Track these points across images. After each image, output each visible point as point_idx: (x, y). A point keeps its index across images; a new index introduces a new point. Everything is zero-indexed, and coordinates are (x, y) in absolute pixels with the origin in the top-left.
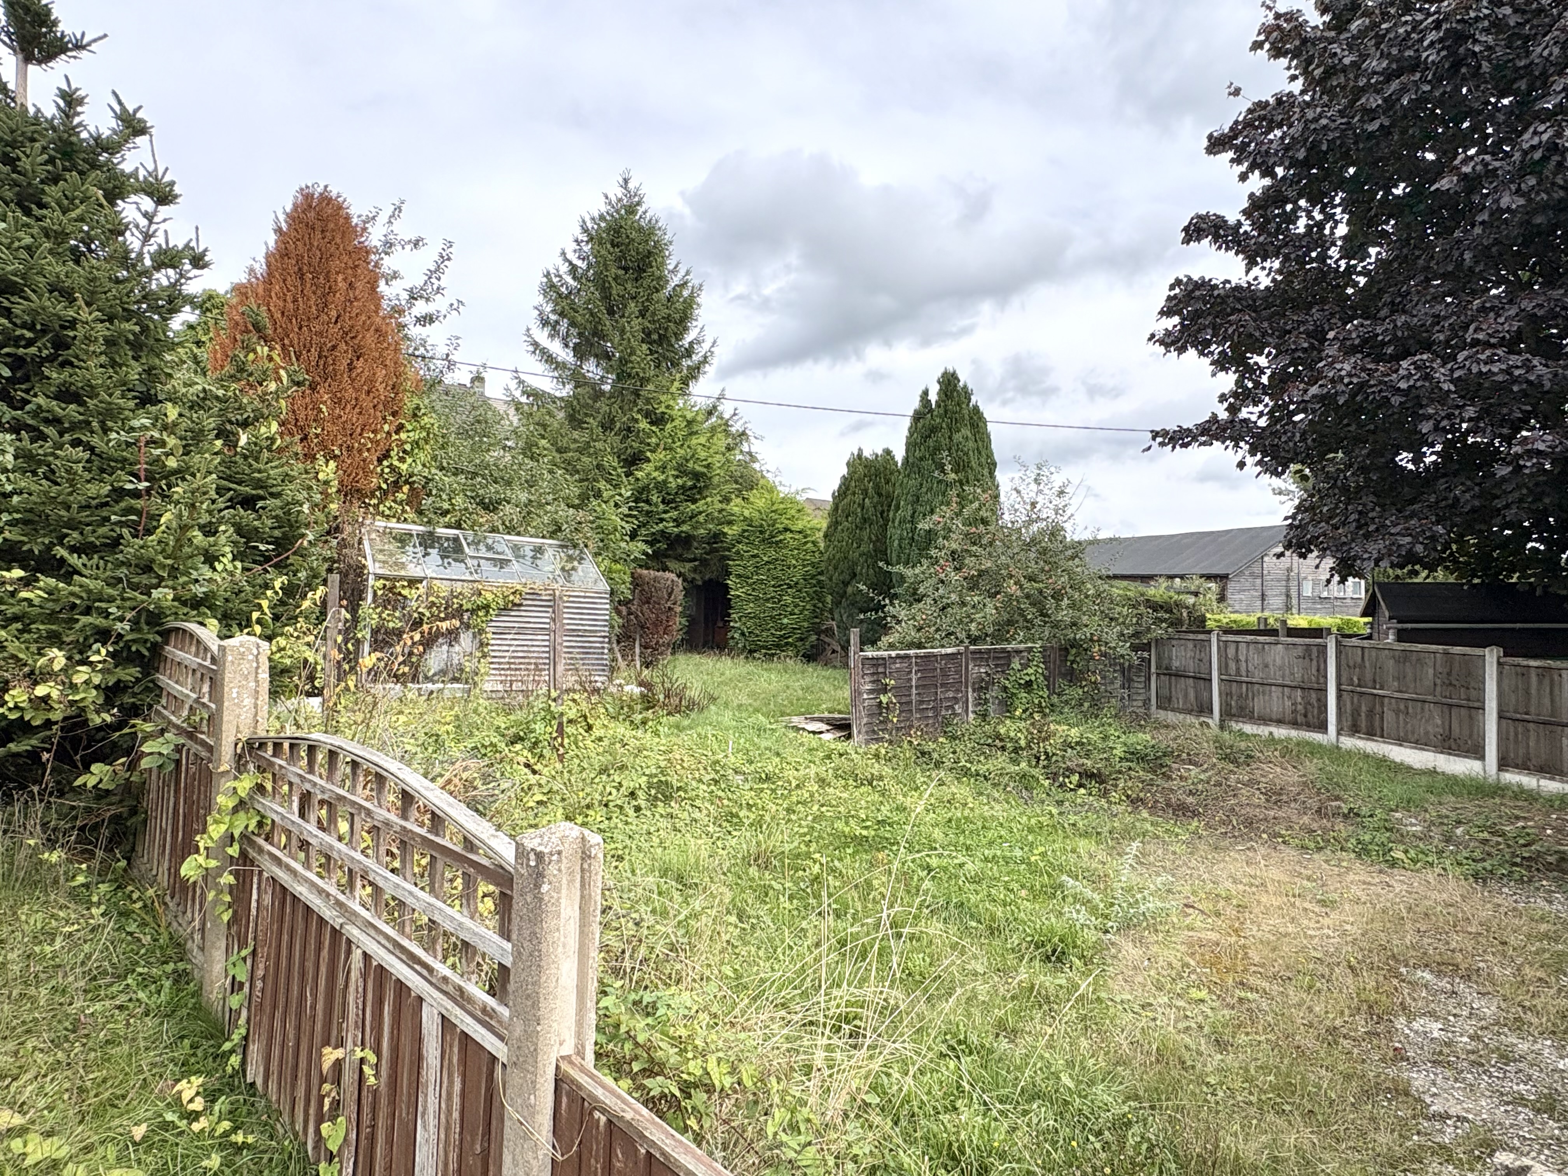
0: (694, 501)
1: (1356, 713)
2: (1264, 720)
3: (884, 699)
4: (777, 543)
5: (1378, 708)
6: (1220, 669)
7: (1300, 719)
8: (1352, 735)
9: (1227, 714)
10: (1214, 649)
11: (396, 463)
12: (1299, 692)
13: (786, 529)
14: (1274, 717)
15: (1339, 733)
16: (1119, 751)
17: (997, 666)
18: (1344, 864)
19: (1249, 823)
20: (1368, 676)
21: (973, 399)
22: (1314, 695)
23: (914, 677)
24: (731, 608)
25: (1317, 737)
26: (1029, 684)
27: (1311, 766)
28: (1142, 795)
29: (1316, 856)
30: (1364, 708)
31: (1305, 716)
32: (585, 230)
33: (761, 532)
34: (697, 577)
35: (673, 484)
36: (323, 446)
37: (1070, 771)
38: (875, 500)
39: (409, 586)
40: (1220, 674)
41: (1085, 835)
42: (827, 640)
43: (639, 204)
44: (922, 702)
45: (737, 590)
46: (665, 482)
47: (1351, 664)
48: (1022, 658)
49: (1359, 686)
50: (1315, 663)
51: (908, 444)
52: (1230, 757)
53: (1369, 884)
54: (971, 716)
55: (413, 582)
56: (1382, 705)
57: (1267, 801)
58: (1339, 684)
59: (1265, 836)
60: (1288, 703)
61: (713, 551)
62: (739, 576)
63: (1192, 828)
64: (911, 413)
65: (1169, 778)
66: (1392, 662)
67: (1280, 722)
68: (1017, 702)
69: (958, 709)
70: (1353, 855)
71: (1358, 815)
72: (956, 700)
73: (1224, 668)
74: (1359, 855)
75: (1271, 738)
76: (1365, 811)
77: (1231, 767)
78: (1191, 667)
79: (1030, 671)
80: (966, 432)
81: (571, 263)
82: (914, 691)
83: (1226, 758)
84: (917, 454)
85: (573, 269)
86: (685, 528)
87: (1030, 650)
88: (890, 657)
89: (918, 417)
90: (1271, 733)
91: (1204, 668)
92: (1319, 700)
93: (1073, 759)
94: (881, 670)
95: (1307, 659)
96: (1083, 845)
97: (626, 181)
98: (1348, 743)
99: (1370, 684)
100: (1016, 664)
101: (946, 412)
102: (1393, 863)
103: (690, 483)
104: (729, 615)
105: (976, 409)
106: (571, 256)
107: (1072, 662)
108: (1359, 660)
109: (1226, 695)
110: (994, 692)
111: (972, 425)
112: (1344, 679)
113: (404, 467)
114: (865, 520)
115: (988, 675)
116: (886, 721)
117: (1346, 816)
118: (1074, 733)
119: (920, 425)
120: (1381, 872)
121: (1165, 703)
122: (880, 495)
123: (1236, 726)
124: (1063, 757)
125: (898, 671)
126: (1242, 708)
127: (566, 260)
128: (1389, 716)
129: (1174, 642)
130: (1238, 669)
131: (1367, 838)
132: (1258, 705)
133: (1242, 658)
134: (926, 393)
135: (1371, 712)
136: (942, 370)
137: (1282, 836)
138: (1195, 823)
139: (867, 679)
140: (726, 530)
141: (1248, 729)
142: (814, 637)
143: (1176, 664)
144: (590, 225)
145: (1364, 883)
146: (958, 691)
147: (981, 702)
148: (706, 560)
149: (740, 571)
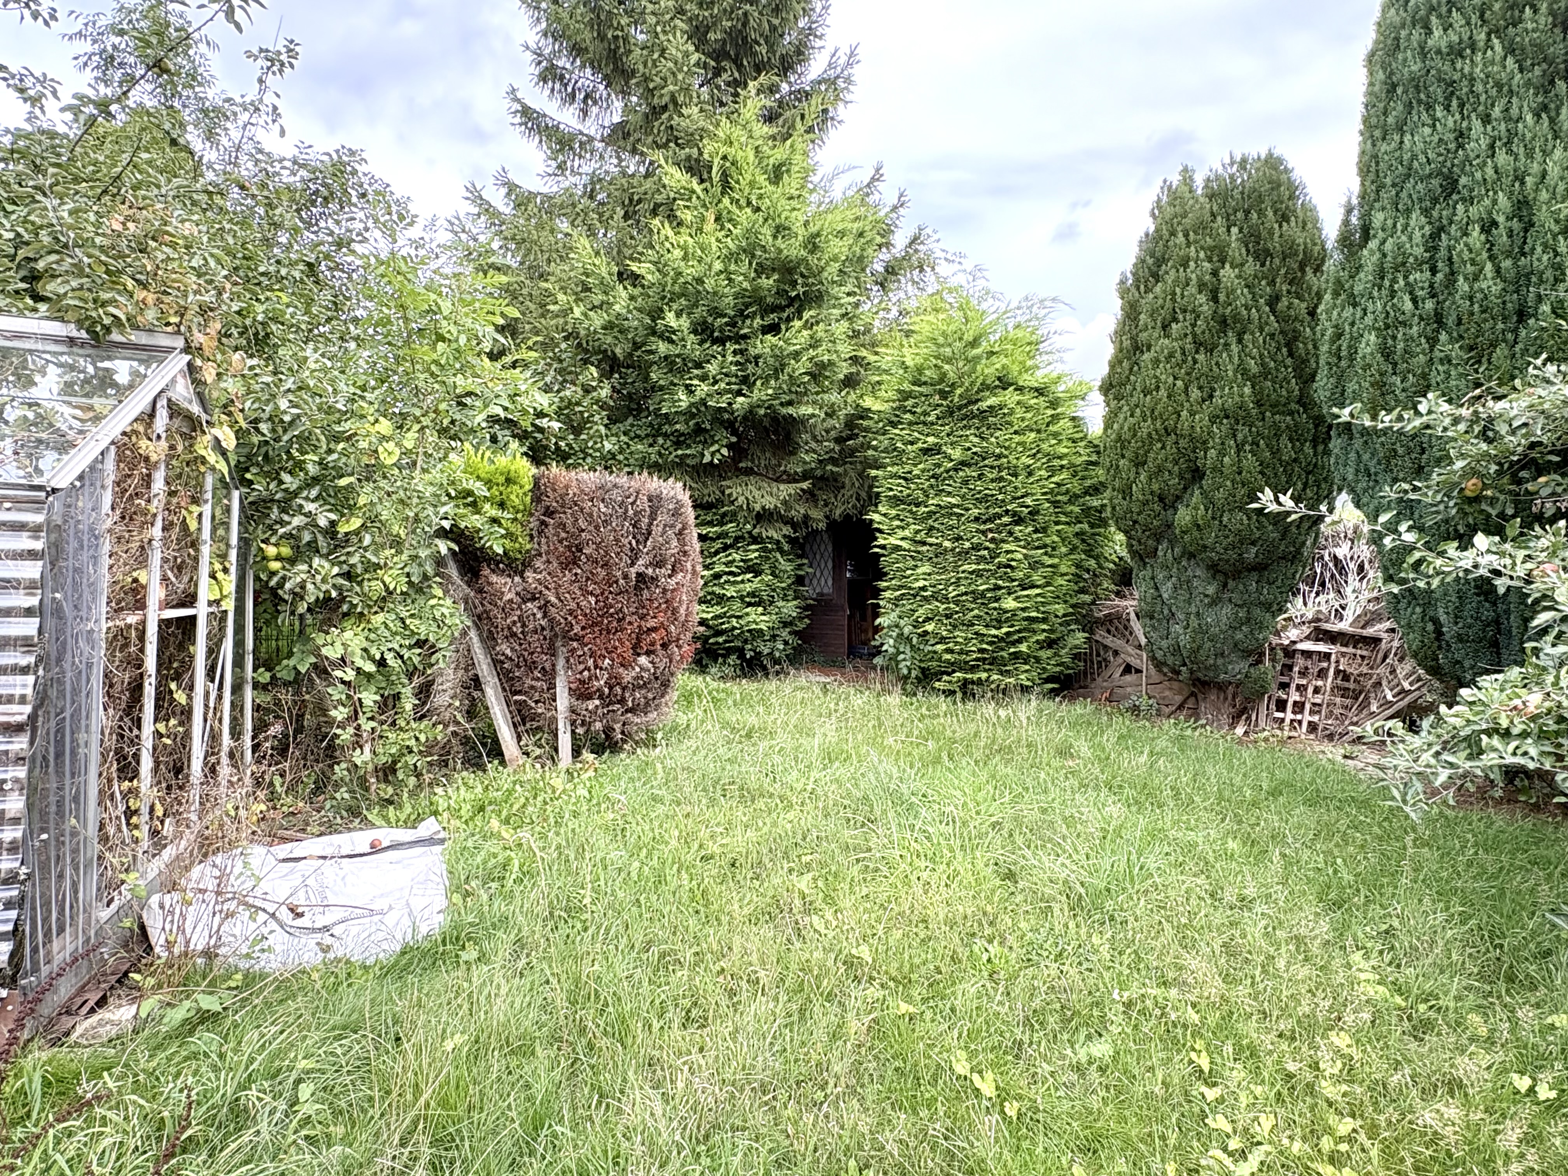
0: (781, 331)
4: (982, 415)
13: (1005, 384)
34: (816, 514)
42: (1109, 641)
45: (893, 536)
61: (843, 456)
86: (759, 395)
103: (768, 287)
104: (877, 594)
114: (1223, 325)
142: (1079, 638)
148: (835, 477)
149: (898, 488)
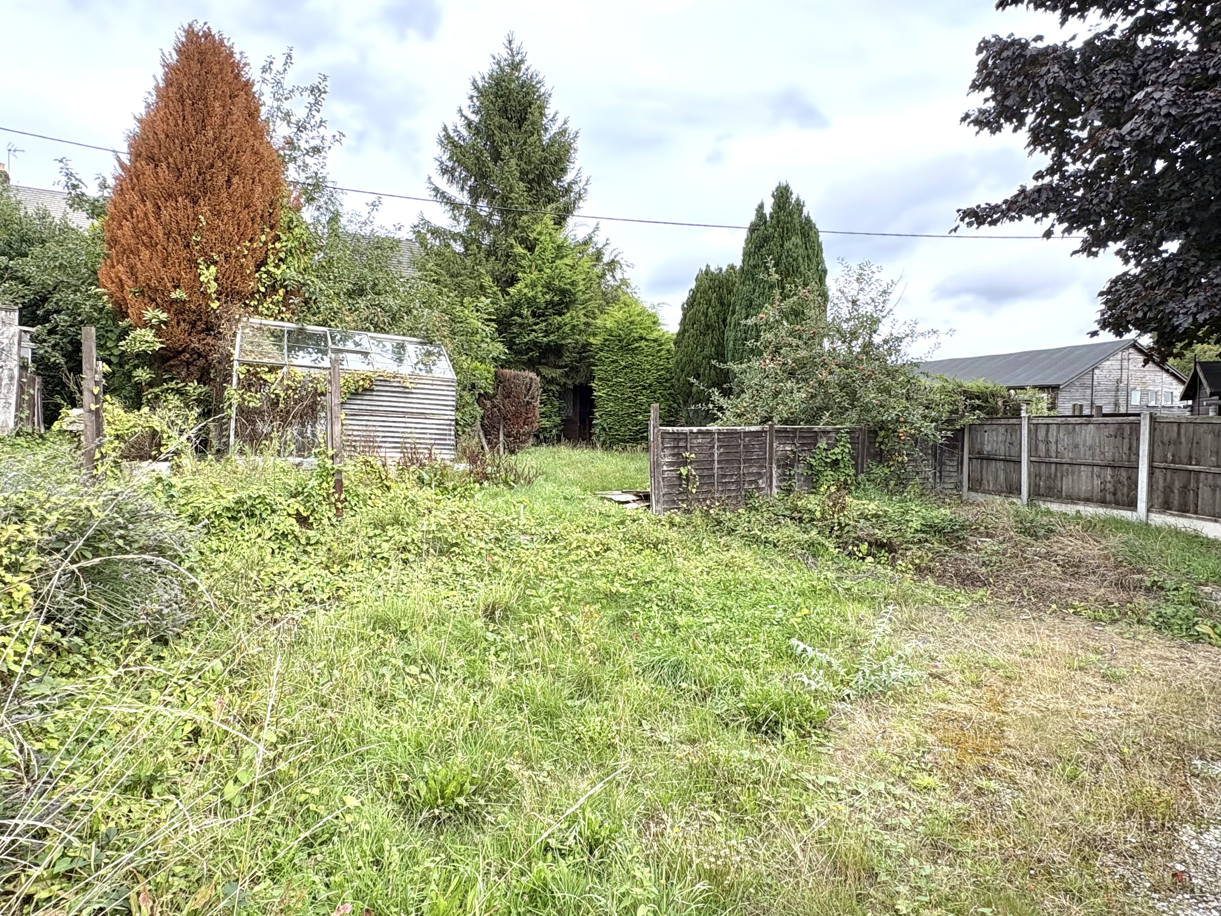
0: (561, 314)
1: (1168, 489)
2: (1072, 499)
3: (684, 471)
4: (633, 349)
5: (1192, 485)
6: (1030, 451)
7: (1109, 497)
8: (1164, 512)
9: (1036, 494)
10: (1025, 432)
11: (272, 269)
12: (1109, 471)
13: (642, 338)
14: (1082, 496)
15: (1149, 511)
16: (916, 524)
17: (803, 445)
18: (1140, 637)
19: (1041, 594)
20: (1184, 452)
21: (805, 211)
22: (1124, 473)
23: (716, 452)
24: (595, 407)
25: (1126, 514)
26: (836, 462)
27: (1114, 541)
28: (932, 565)
29: (1108, 628)
30: (1177, 484)
31: (1114, 494)
32: (476, 88)
33: (620, 341)
34: (569, 382)
35: (541, 300)
36: (203, 252)
37: (861, 540)
38: (718, 309)
39: (270, 371)
40: (1030, 456)
41: (860, 600)
43: (522, 61)
44: (724, 476)
45: (599, 392)
46: (535, 298)
47: (1166, 440)
48: (830, 438)
49: (1173, 462)
50: (1126, 441)
51: (745, 254)
52: (1030, 532)
53: (1167, 659)
54: (775, 490)
55: (272, 369)
56: (1197, 481)
57: (1064, 573)
58: (1151, 460)
59: (1054, 606)
60: (1097, 482)
61: (581, 360)
62: (601, 379)
63: (976, 596)
64: (748, 226)
65: (965, 550)
66: (1210, 437)
67: (1088, 500)
68: (822, 479)
69: (762, 483)
70: (1151, 629)
71: (1162, 588)
72: (760, 475)
73: (1033, 449)
74: (1158, 629)
75: (1078, 515)
76: (1169, 584)
77: (1029, 539)
78: (1002, 450)
79: (837, 450)
80: (796, 239)
81: (466, 118)
82: (716, 465)
83: (1025, 532)
84: (752, 263)
85: (469, 124)
86: (552, 337)
87: (838, 431)
88: (691, 432)
89: (753, 229)
90: (1078, 512)
91: (1014, 451)
92: (1129, 478)
93: (865, 528)
94: (681, 444)
95: (1119, 438)
96: (852, 609)
97: (510, 42)
98: (1158, 519)
99: (1185, 460)
100: (823, 444)
101: (778, 222)
102: (1198, 638)
103: (556, 299)
104: (593, 413)
105: (808, 220)
106: (467, 112)
107: (881, 443)
108: (1175, 435)
109: (1034, 477)
110: (800, 469)
111: (803, 234)
112: (1157, 457)
113: (278, 272)
114: (708, 327)
115: (795, 453)
116: (686, 492)
117: (1148, 590)
118: (872, 507)
119: (754, 236)
120: (1182, 646)
121: (976, 485)
122: (722, 304)
123: (1043, 506)
124: (855, 527)
125: (700, 446)
126: (1050, 488)
127: (462, 115)
128: (1205, 492)
129: (986, 428)
130: (1048, 450)
131: (1170, 611)
132: (1066, 485)
133: (1052, 439)
134: (761, 207)
135: (1185, 488)
136: (777, 185)
137: (1073, 607)
138: (981, 592)
139: (667, 452)
140: (592, 340)
141: (1055, 507)
143: (987, 448)
144: (480, 83)
145: (1161, 658)
146: (761, 467)
147: (783, 477)
148: (577, 367)
149: (602, 375)
